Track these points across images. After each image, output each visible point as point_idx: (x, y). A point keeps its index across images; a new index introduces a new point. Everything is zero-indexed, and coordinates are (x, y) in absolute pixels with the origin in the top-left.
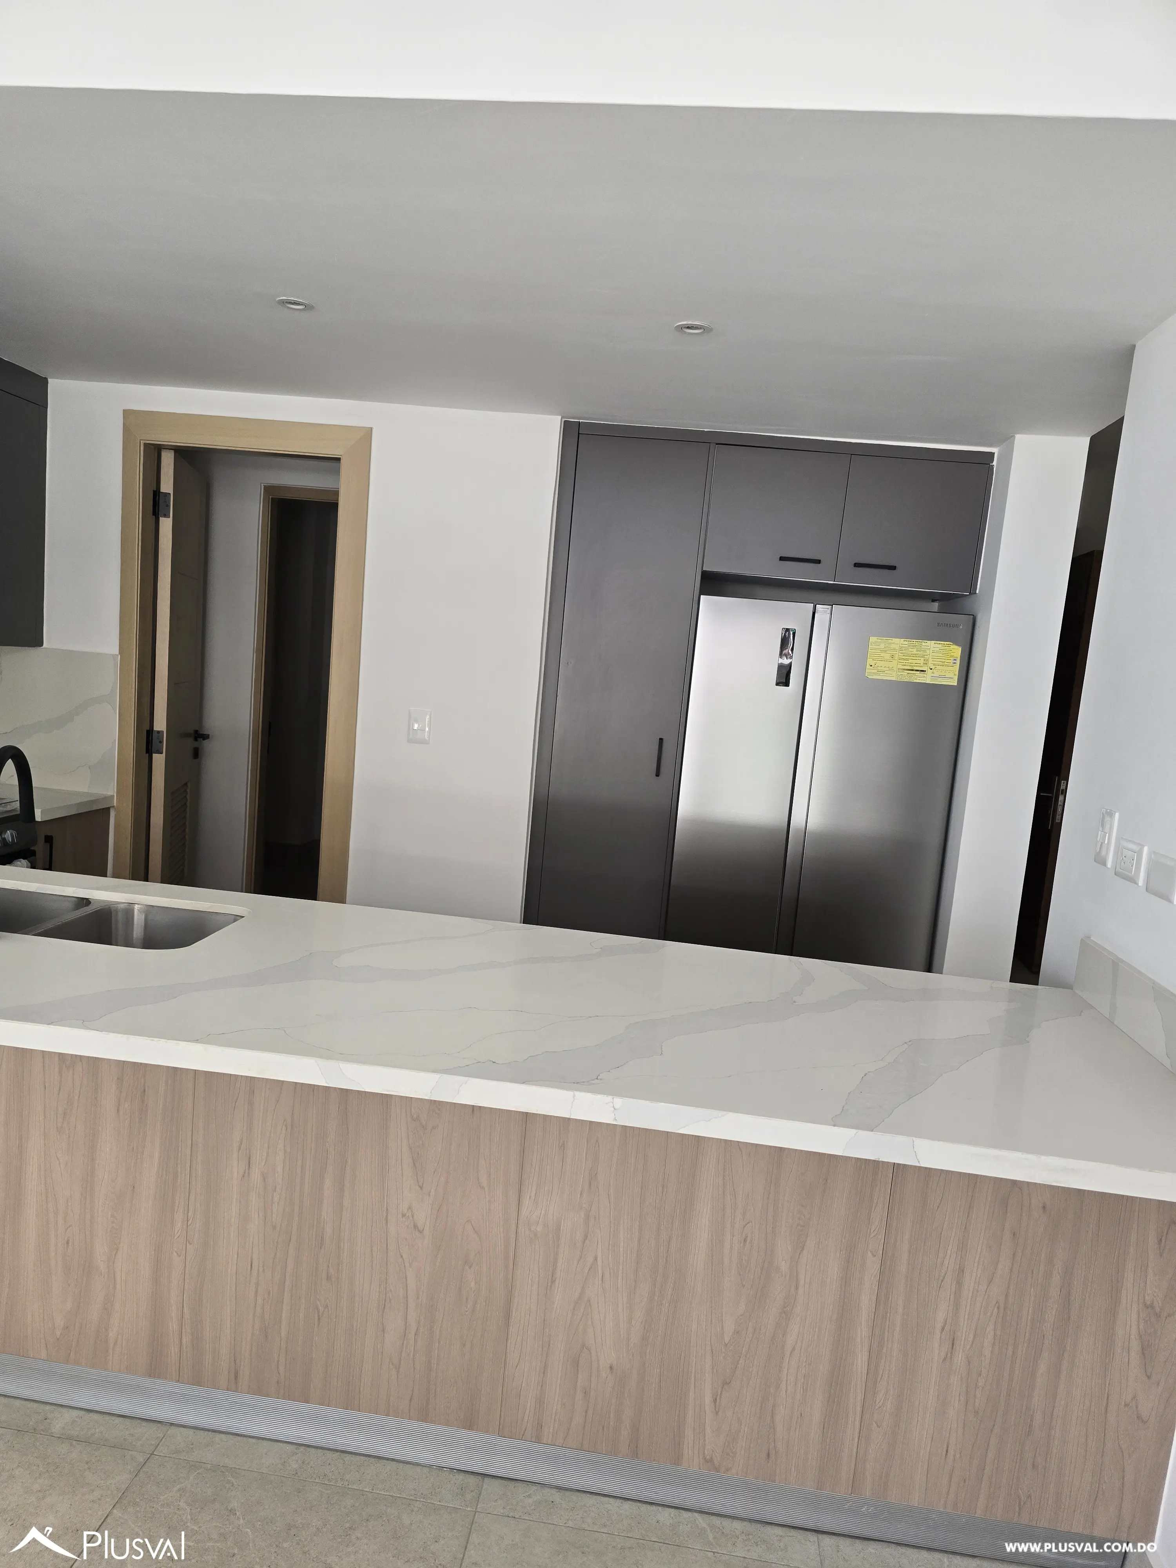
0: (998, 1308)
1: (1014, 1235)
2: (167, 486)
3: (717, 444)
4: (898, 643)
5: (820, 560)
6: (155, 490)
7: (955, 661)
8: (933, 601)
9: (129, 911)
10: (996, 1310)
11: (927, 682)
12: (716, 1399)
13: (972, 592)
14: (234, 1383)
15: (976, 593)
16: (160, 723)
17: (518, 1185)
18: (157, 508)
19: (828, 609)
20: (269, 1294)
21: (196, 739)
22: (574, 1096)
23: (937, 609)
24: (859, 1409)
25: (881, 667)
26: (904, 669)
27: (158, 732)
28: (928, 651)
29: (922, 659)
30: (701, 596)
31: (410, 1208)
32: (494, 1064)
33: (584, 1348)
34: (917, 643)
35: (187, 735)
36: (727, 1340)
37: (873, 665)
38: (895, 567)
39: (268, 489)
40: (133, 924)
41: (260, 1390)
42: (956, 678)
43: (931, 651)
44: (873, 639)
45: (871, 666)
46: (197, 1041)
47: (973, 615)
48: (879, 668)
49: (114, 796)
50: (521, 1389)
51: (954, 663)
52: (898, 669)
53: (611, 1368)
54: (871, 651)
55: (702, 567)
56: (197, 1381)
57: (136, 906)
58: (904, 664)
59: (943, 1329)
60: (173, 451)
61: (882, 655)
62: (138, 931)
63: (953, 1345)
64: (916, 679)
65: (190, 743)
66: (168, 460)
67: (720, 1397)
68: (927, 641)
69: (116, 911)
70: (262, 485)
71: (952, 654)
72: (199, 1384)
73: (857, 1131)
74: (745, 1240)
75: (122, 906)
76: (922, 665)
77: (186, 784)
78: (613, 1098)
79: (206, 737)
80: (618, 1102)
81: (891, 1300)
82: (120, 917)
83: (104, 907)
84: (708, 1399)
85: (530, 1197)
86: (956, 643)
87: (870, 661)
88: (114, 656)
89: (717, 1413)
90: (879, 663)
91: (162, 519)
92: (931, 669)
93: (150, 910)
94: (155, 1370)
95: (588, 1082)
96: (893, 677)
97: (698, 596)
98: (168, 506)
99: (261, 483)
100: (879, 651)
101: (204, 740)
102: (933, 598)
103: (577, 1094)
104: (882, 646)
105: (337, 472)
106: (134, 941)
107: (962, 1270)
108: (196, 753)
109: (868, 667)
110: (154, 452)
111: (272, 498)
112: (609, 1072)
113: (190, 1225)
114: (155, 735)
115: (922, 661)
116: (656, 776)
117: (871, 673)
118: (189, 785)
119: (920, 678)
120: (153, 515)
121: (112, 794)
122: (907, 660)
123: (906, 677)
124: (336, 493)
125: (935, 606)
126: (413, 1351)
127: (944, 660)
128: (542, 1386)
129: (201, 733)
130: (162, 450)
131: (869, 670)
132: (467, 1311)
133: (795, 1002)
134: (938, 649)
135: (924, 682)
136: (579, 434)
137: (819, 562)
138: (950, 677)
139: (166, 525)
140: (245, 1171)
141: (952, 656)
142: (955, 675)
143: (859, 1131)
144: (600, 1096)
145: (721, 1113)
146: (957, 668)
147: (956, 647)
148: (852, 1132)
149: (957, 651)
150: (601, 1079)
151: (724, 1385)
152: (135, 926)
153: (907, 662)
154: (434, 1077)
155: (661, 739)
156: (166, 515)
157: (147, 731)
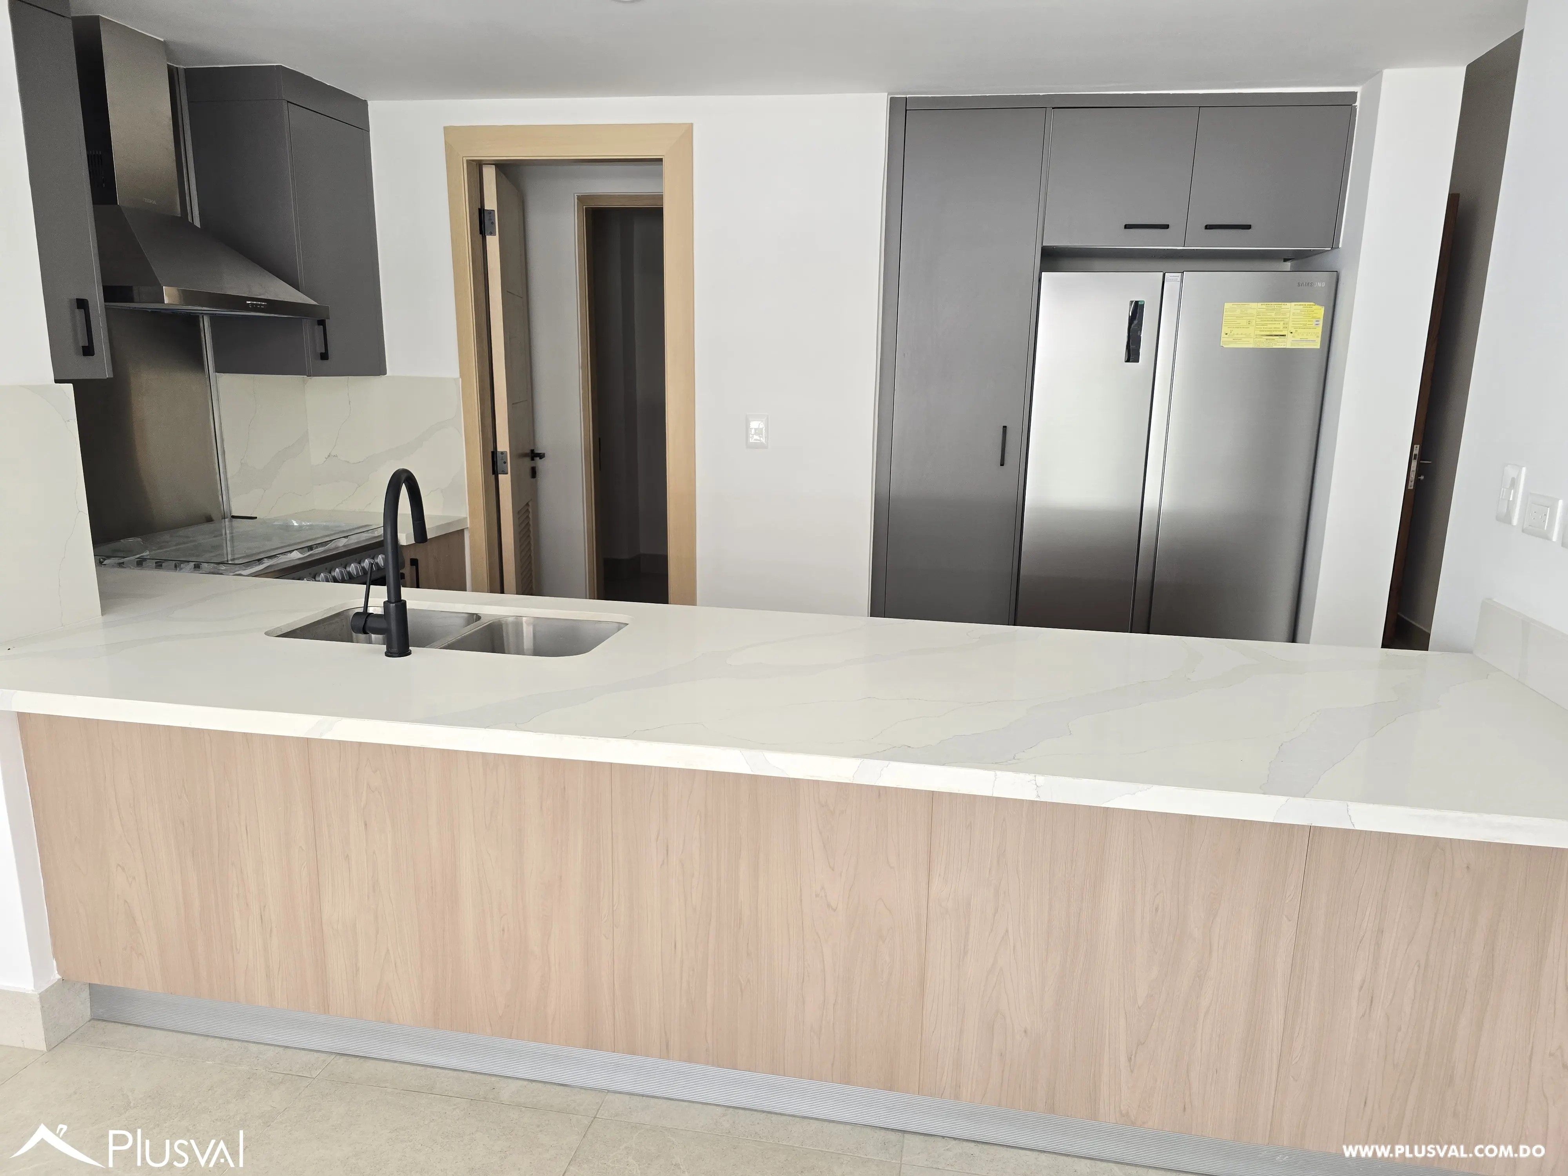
0: (1419, 966)
1: (1436, 895)
2: (491, 203)
3: (1053, 108)
4: (1255, 307)
5: (1168, 225)
6: (480, 207)
7: (1317, 323)
8: (1285, 260)
9: (518, 624)
10: (1416, 968)
11: (1287, 347)
12: (1131, 1058)
13: (1334, 245)
14: (666, 1052)
15: (1338, 247)
16: (503, 445)
17: (927, 865)
18: (483, 226)
19: (1178, 277)
20: (693, 970)
21: (533, 459)
22: (996, 775)
23: (1290, 269)
24: (1275, 1066)
25: (1237, 334)
26: (1262, 335)
27: (502, 453)
28: (1288, 315)
29: (1282, 323)
30: (1043, 273)
31: (823, 888)
32: (909, 748)
33: (999, 1014)
34: (1276, 306)
35: (525, 455)
36: (1140, 1003)
37: (1229, 333)
38: (1250, 225)
39: (581, 199)
40: (523, 636)
41: (690, 1059)
42: (1319, 340)
43: (1292, 314)
44: (1227, 305)
45: (1226, 334)
46: (625, 737)
47: (1337, 271)
48: (1236, 336)
49: (467, 517)
50: (938, 1053)
51: (1316, 325)
52: (1256, 335)
53: (1025, 1032)
54: (1226, 318)
55: (1042, 244)
56: (632, 1051)
57: (524, 619)
58: (1262, 329)
59: (1361, 987)
60: (494, 166)
61: (1239, 321)
62: (528, 641)
63: (1372, 1002)
64: (1275, 344)
65: (527, 463)
66: (490, 175)
67: (1135, 1056)
68: (1287, 303)
69: (507, 624)
70: (575, 195)
71: (1315, 315)
72: (633, 1053)
73: (1288, 798)
74: (1157, 910)
75: (510, 619)
76: (1281, 329)
77: (527, 504)
78: (1035, 776)
79: (541, 456)
80: (1041, 779)
81: (1308, 962)
82: (511, 629)
83: (494, 621)
84: (1123, 1059)
85: (939, 875)
86: (1317, 303)
87: (1225, 329)
88: (455, 380)
89: (1132, 1071)
90: (1235, 331)
91: (488, 238)
92: (1291, 333)
93: (537, 622)
94: (592, 1043)
95: (1007, 762)
96: (1250, 344)
97: (1038, 273)
98: (493, 223)
99: (574, 194)
100: (1235, 318)
101: (540, 459)
102: (1286, 257)
103: (998, 773)
104: (1238, 312)
105: (660, 175)
106: (525, 651)
107: (1381, 931)
108: (534, 473)
109: (1223, 335)
110: (476, 167)
111: (586, 208)
112: (1024, 752)
113: (616, 910)
114: (499, 455)
115: (1281, 325)
116: (1001, 465)
117: (1227, 342)
118: (530, 504)
119: (1279, 344)
120: (480, 234)
121: (465, 516)
122: (1266, 324)
123: (1265, 343)
124: (660, 197)
125: (1288, 265)
126: (832, 1019)
127: (1305, 323)
128: (959, 1049)
129: (536, 452)
130: (483, 165)
131: (1224, 338)
132: (882, 982)
133: (1189, 679)
134: (1299, 311)
135: (1285, 347)
136: (906, 110)
137: (1166, 227)
138: (1313, 340)
139: (493, 243)
140: (664, 861)
141: (1313, 318)
142: (1318, 337)
143: (1291, 798)
144: (1021, 775)
145: (1145, 786)
146: (1319, 329)
147: (1317, 307)
148: (1282, 799)
149: (1319, 312)
150: (1018, 759)
151: (1138, 1045)
152: (525, 637)
153: (1265, 327)
154: (854, 763)
155: (1005, 427)
156: (492, 233)
157: (492, 452)
